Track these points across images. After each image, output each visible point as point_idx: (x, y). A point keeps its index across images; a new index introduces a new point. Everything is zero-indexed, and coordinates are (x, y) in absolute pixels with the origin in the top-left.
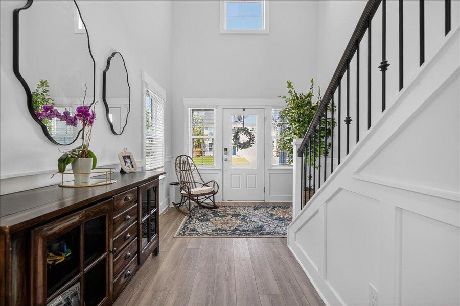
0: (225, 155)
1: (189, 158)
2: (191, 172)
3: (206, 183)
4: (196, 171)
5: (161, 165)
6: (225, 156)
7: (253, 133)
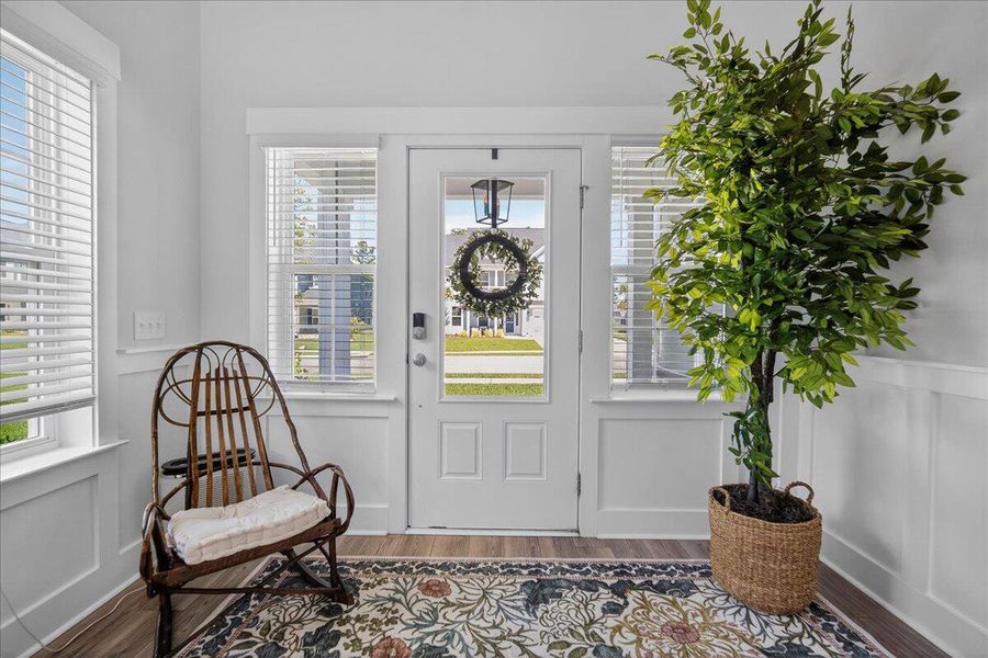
0: (414, 342)
1: (245, 355)
2: (256, 418)
3: (312, 468)
4: (277, 409)
5: (87, 393)
6: (419, 348)
7: (533, 254)
